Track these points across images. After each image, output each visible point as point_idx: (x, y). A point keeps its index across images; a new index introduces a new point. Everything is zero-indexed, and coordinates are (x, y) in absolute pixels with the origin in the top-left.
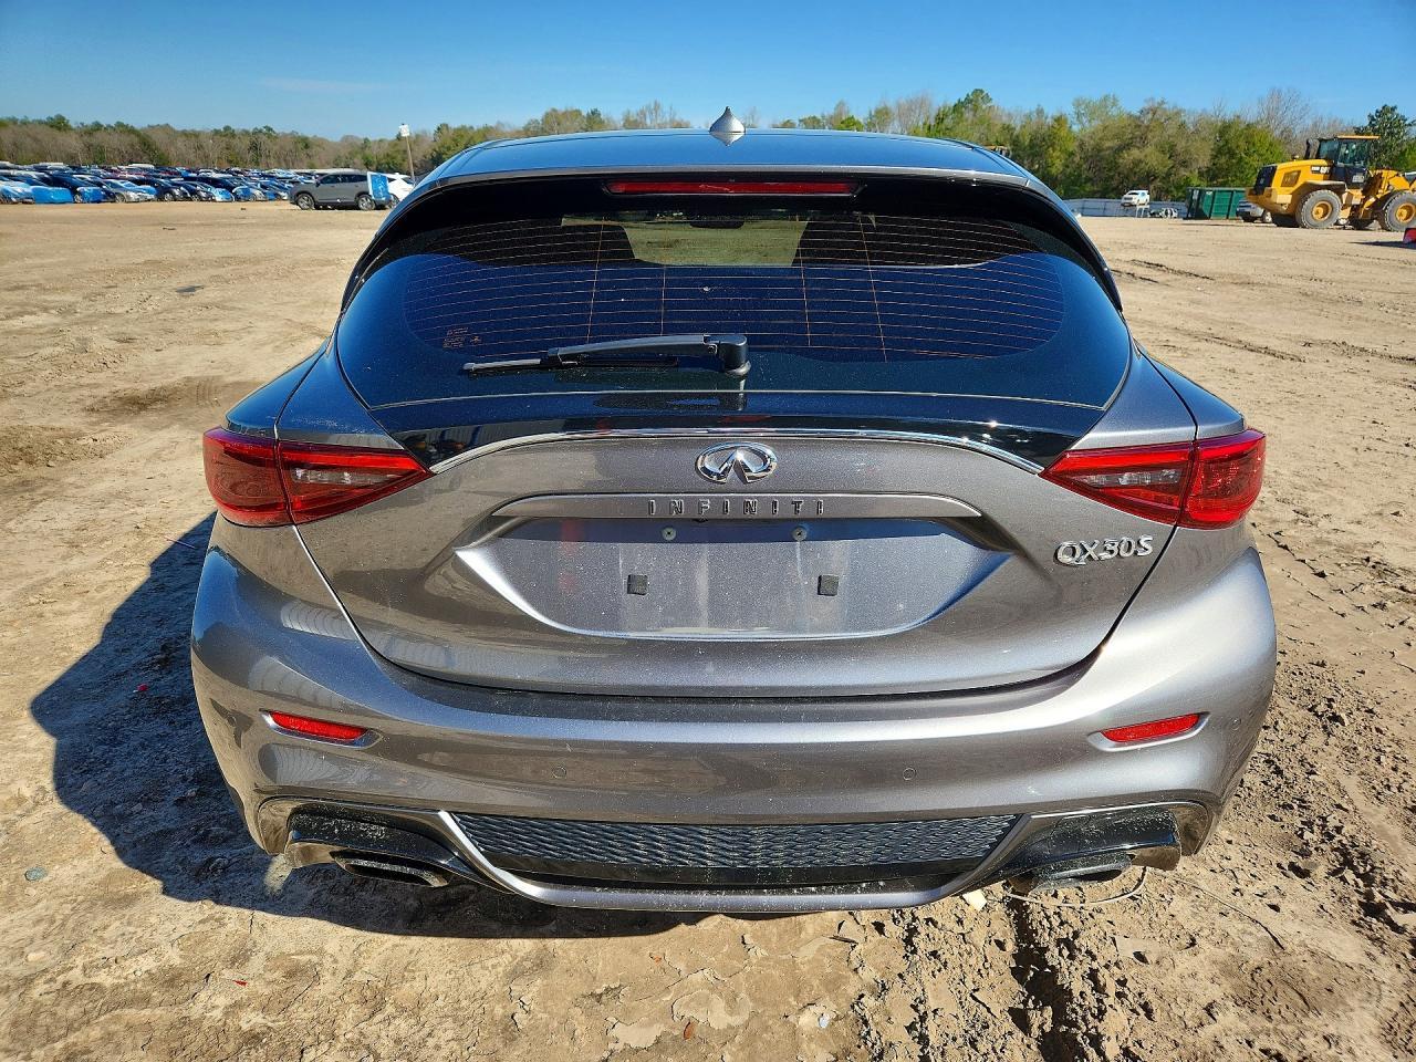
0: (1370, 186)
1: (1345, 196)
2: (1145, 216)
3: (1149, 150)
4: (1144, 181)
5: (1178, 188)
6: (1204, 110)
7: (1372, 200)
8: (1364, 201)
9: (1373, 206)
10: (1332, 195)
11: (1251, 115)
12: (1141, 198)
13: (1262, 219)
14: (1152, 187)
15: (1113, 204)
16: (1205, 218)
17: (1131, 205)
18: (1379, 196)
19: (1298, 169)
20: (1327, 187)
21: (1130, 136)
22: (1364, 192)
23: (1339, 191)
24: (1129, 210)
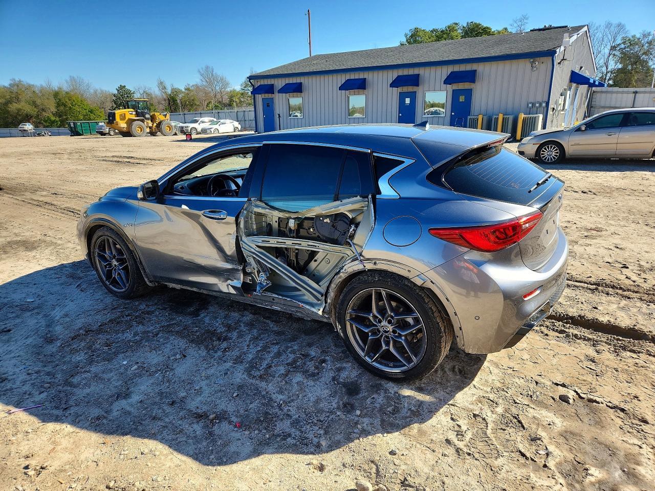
0: (153, 119)
1: (145, 123)
2: (35, 136)
3: (23, 104)
4: (27, 118)
5: (46, 121)
6: (41, 85)
7: (155, 124)
8: (153, 124)
9: (156, 126)
10: (141, 123)
11: (66, 87)
12: (29, 127)
13: (109, 134)
14: (31, 121)
15: (13, 130)
16: (80, 135)
17: (24, 130)
18: (157, 122)
19: (124, 113)
20: (138, 120)
21: (9, 97)
22: (151, 121)
23: (143, 121)
24: (25, 134)
